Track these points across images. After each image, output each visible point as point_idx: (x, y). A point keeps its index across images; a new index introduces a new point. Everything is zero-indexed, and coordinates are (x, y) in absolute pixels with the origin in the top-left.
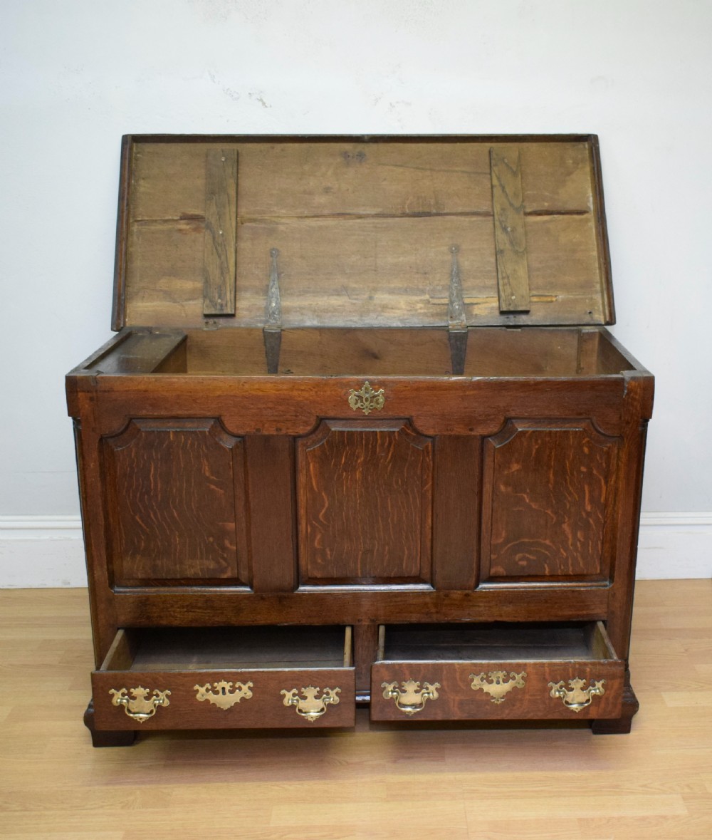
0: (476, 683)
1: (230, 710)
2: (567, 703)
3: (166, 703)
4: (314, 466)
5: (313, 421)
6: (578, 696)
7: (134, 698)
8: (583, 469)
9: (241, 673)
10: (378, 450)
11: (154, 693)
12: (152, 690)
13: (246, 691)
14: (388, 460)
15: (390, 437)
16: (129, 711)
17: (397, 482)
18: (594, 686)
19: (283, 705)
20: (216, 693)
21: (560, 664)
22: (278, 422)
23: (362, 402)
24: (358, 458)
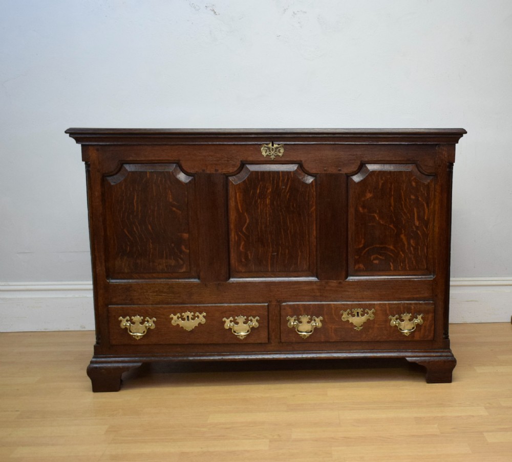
0: (345, 317)
1: (192, 331)
2: (401, 329)
3: (153, 327)
4: (239, 195)
5: (238, 164)
6: (407, 325)
7: (133, 323)
8: (413, 197)
9: (199, 307)
10: (280, 184)
11: (146, 320)
12: (145, 318)
13: (201, 319)
14: (287, 191)
15: (288, 176)
16: (131, 332)
17: (293, 206)
18: (417, 318)
19: (224, 328)
20: (183, 319)
21: (396, 304)
22: (216, 164)
23: (270, 151)
24: (268, 189)
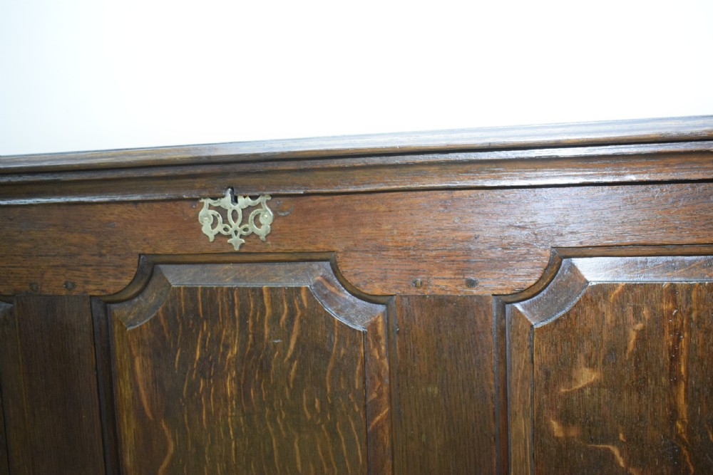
4: (142, 365)
5: (132, 265)
10: (267, 331)
14: (289, 354)
15: (290, 302)
17: (311, 405)
22: (68, 268)
24: (227, 347)
